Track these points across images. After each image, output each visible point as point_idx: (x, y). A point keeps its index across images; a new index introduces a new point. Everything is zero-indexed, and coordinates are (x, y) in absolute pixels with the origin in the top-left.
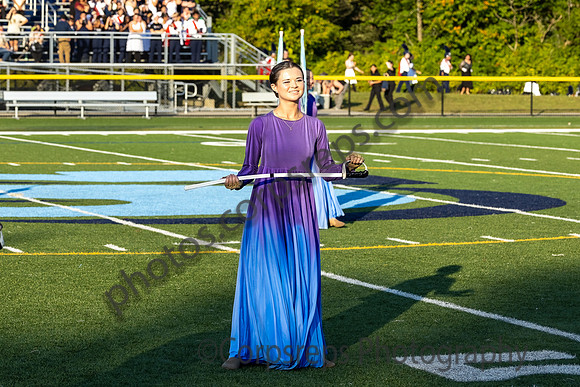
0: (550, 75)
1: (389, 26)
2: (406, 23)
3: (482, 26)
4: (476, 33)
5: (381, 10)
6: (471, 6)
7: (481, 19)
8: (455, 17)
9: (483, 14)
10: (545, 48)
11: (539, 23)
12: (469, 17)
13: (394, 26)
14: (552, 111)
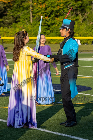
0: (85, 36)
1: (19, 17)
2: (26, 15)
3: (57, 16)
4: (54, 19)
5: (15, 10)
6: (52, 8)
7: (56, 14)
8: (46, 13)
9: (57, 11)
10: (83, 26)
11: (80, 15)
12: (51, 13)
13: (21, 17)
14: (86, 51)
